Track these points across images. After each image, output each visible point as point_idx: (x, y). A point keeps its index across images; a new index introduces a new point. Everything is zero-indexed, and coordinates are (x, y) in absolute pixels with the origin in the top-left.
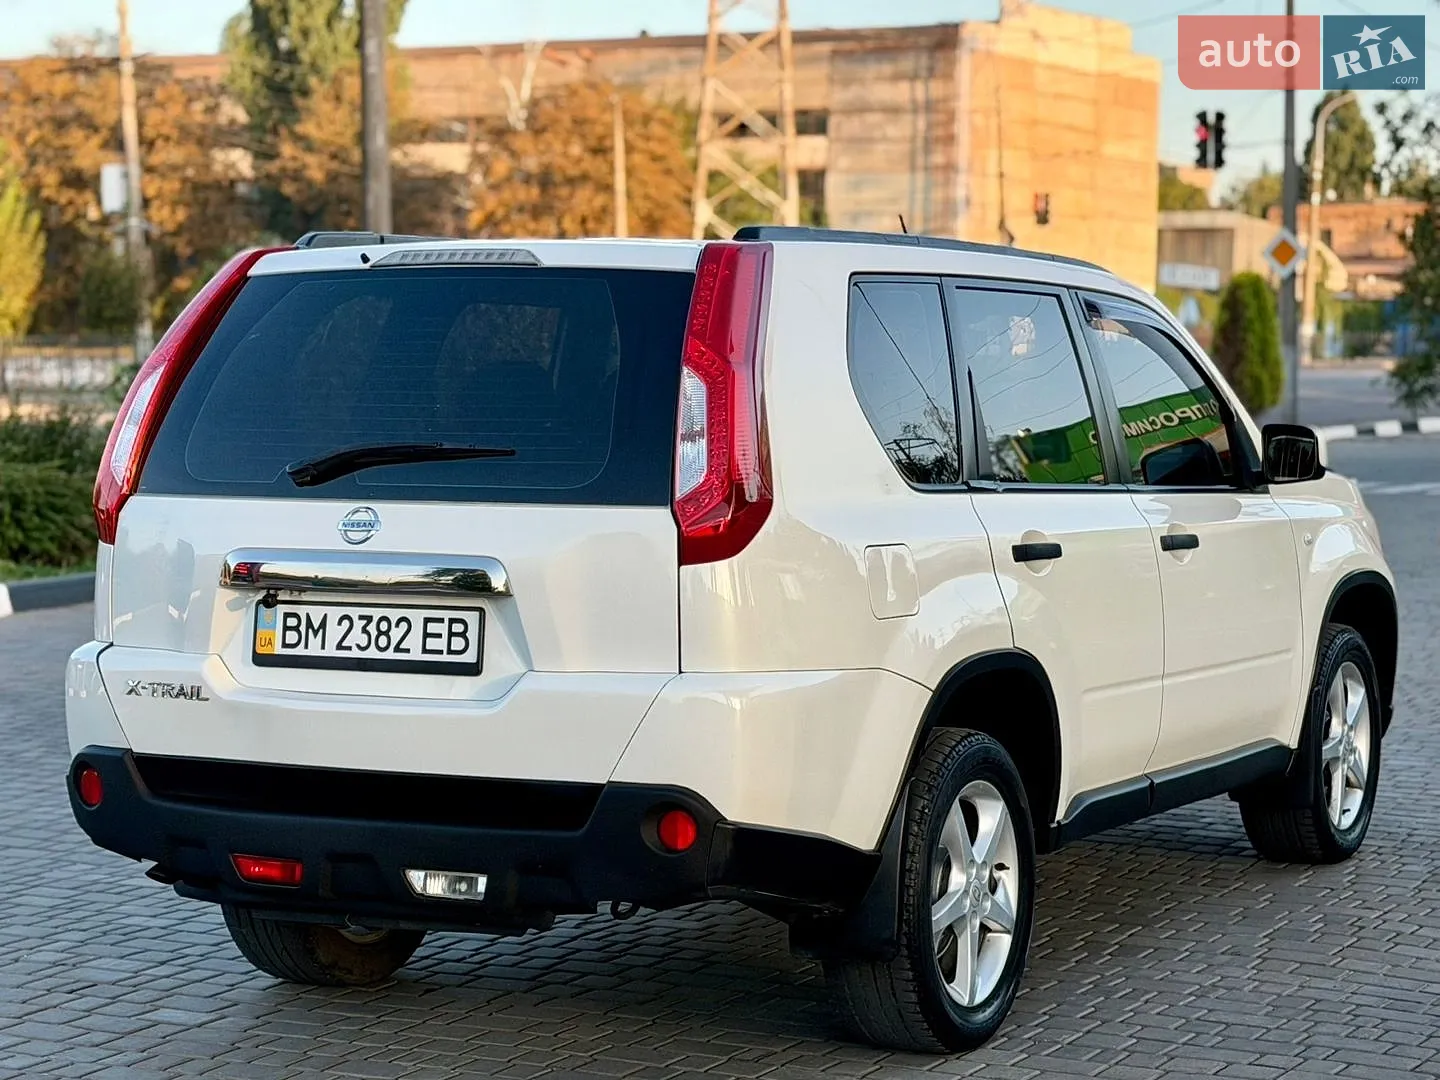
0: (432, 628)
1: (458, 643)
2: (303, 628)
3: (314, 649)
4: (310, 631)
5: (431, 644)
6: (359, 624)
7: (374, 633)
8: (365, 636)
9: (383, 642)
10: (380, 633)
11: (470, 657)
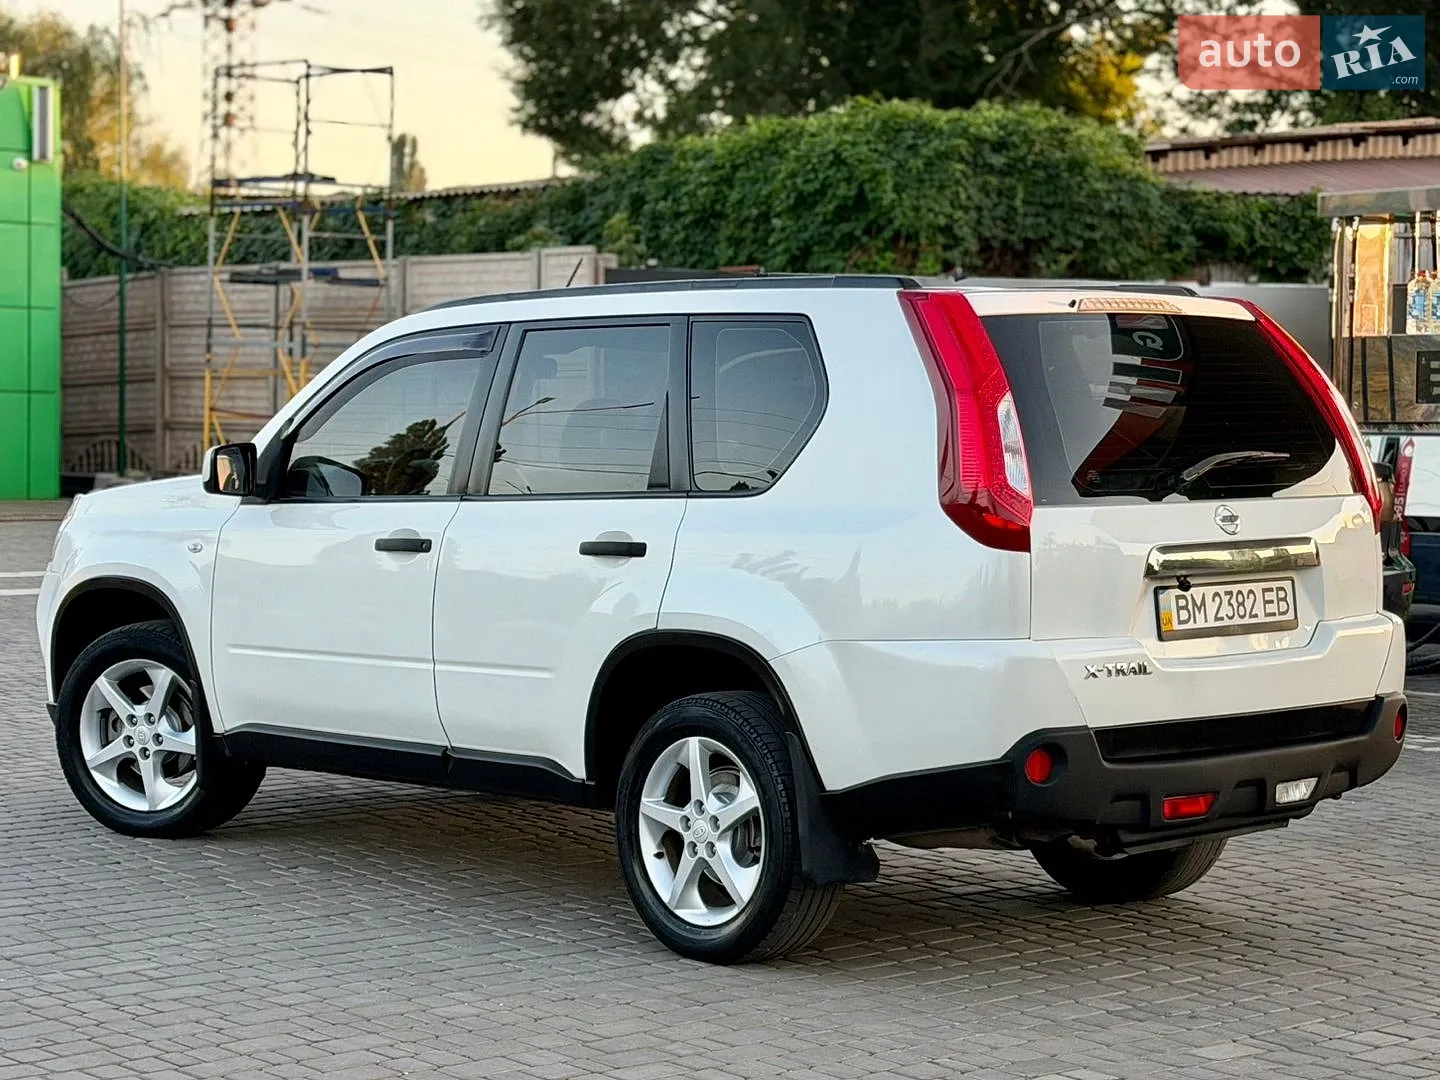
0: (1270, 596)
1: (1283, 606)
2: (1190, 607)
3: (1201, 624)
4: (1196, 608)
5: (1270, 608)
6: (1226, 599)
7: (1235, 605)
8: (1230, 608)
9: (1242, 611)
10: (1240, 604)
11: (1290, 616)
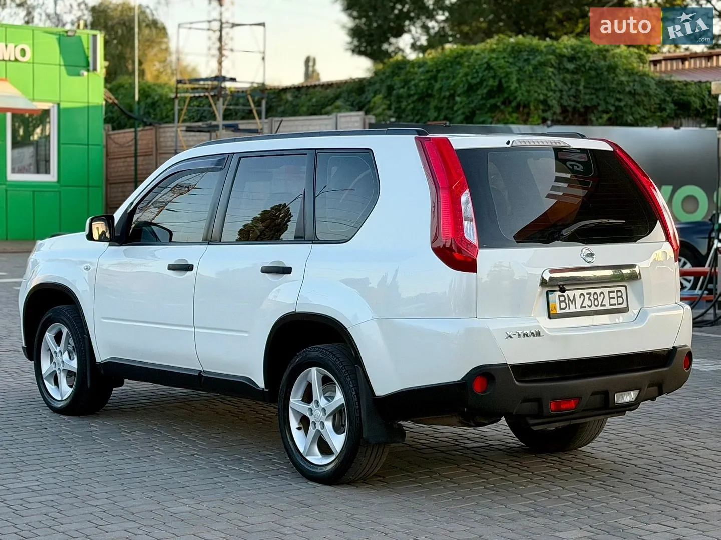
0: (612, 295)
1: (620, 301)
2: (567, 301)
3: (573, 310)
4: (570, 302)
5: (613, 302)
6: (587, 297)
7: (593, 300)
8: (590, 302)
9: (596, 303)
10: (595, 300)
11: (624, 306)
